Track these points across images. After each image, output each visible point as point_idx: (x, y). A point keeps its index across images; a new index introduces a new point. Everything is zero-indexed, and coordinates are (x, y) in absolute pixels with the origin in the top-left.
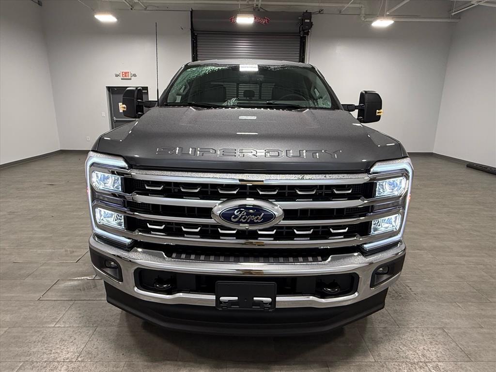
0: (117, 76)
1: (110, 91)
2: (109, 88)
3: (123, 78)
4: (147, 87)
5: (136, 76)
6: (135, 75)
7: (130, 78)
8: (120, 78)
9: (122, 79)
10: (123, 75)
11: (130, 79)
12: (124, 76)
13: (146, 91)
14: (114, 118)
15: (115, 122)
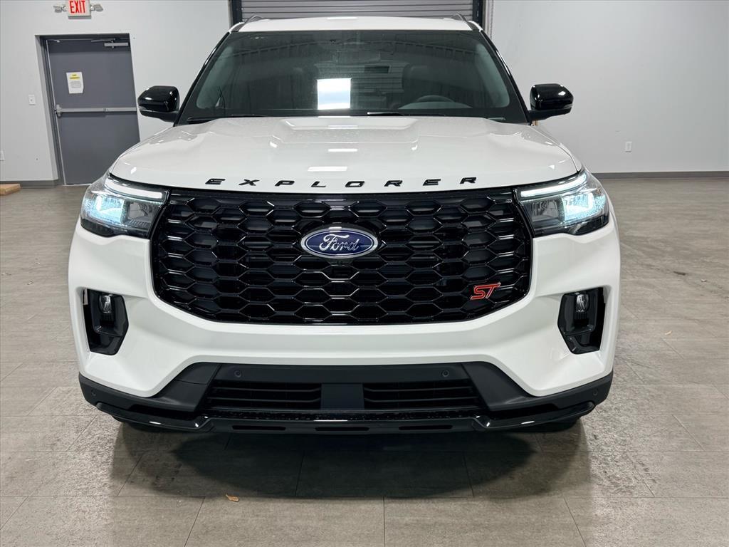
0: (59, 10)
1: (45, 47)
2: (44, 41)
3: (73, 15)
4: (127, 35)
5: (102, 9)
6: (98, 9)
7: (87, 13)
8: (65, 15)
9: (70, 18)
10: (71, 7)
11: (89, 17)
12: (74, 10)
13: (126, 44)
14: (58, 106)
15: (59, 115)
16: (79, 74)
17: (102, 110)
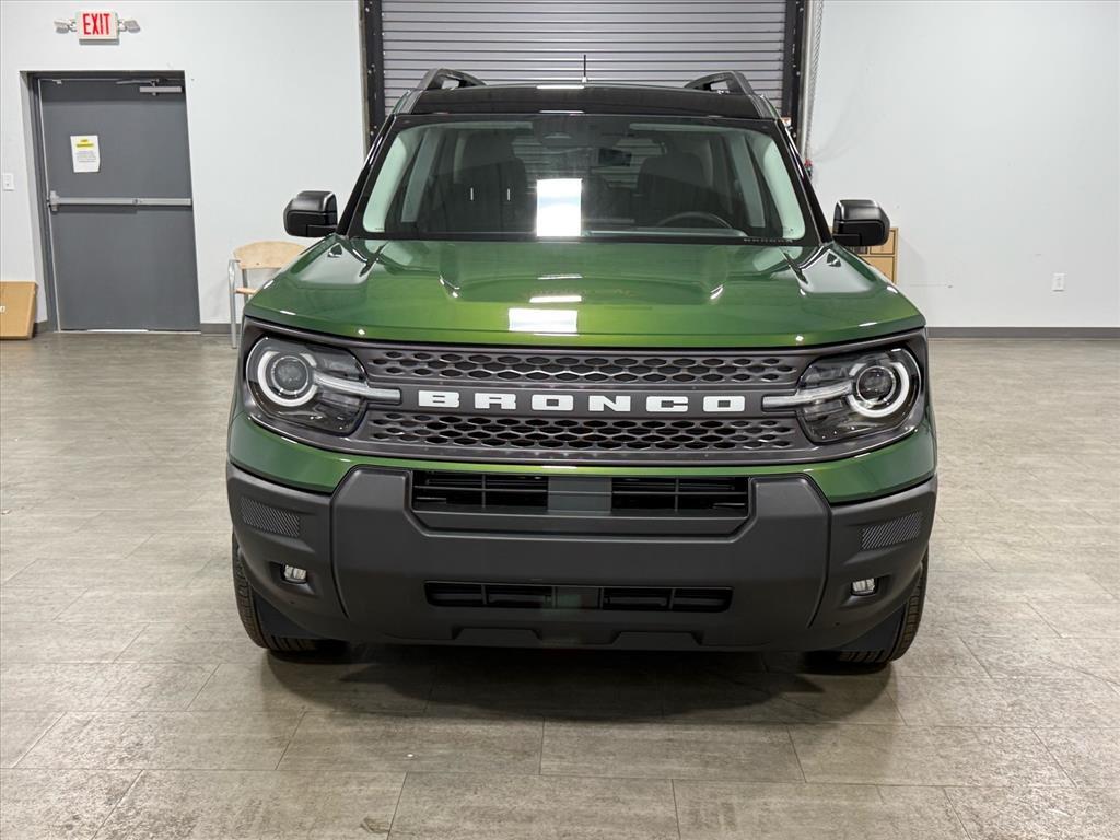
0: (63, 29)
1: (36, 92)
2: (34, 80)
3: (88, 37)
5: (139, 29)
6: (133, 27)
7: (112, 35)
8: (73, 38)
9: (83, 42)
10: (86, 24)
11: (115, 42)
12: (90, 28)
13: (179, 89)
14: (53, 193)
15: (55, 209)
16: (94, 139)
17: (130, 201)
